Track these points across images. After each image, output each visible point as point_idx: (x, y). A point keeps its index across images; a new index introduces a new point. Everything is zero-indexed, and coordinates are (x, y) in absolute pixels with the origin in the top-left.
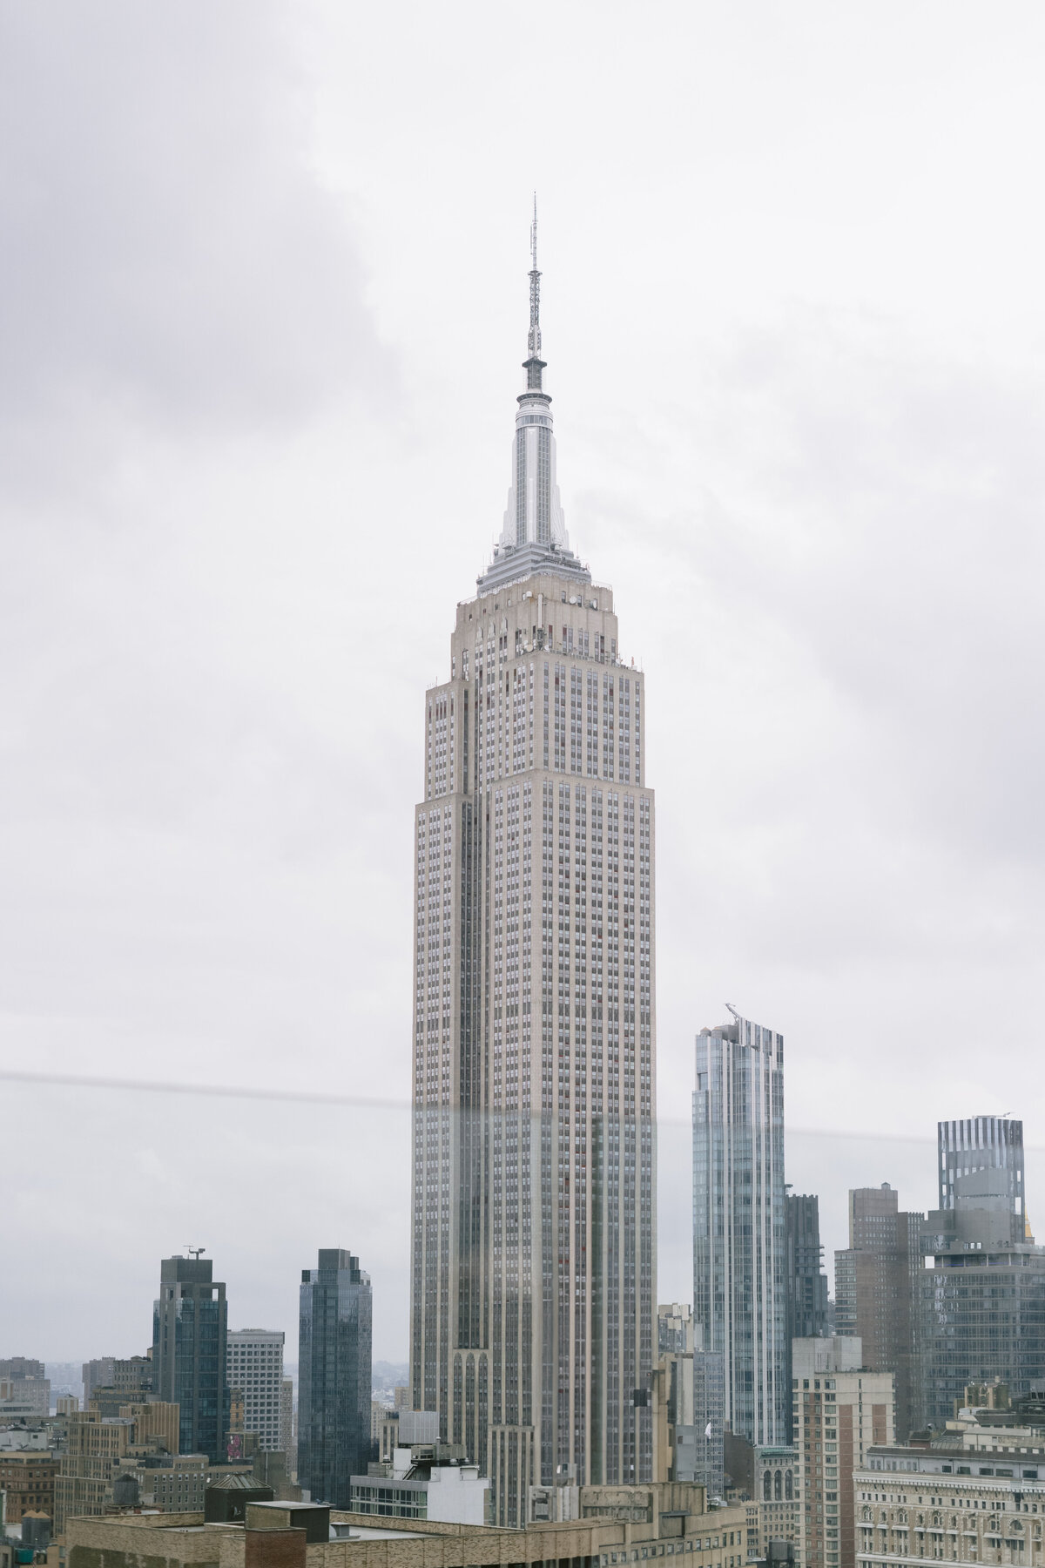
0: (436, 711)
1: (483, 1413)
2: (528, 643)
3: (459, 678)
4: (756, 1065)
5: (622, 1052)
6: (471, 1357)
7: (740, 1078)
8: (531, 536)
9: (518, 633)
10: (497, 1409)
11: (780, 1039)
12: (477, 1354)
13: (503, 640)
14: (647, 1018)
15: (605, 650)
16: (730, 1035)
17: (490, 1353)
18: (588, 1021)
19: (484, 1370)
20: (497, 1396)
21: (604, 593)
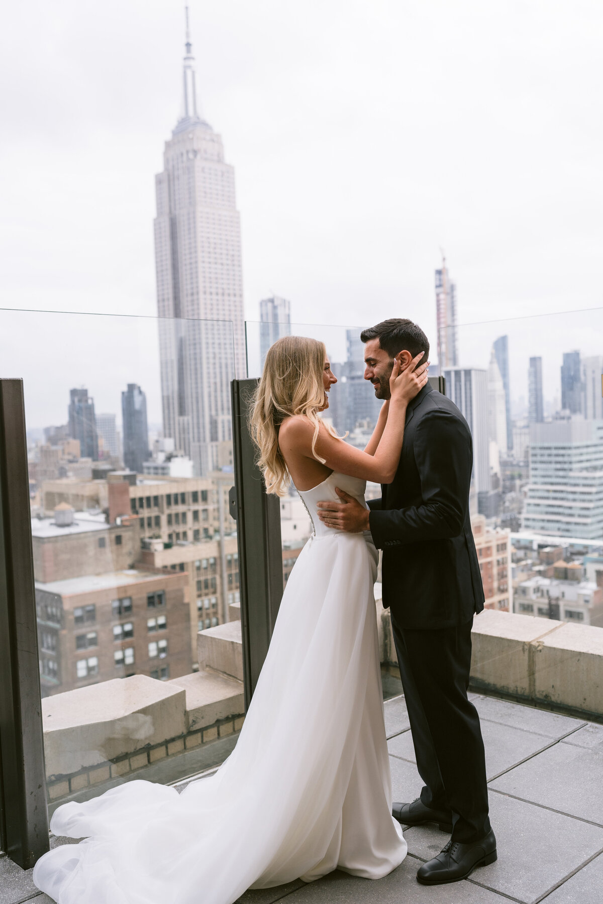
0: (159, 181)
1: (189, 439)
2: (191, 156)
3: (166, 169)
4: (281, 312)
5: (233, 308)
6: (183, 420)
7: (275, 316)
8: (191, 113)
9: (188, 152)
10: (194, 438)
11: (289, 303)
12: (186, 418)
13: (182, 154)
14: (241, 296)
15: (220, 160)
16: (272, 301)
17: (190, 418)
18: (220, 297)
19: (188, 424)
20: (193, 433)
21: (218, 136)
